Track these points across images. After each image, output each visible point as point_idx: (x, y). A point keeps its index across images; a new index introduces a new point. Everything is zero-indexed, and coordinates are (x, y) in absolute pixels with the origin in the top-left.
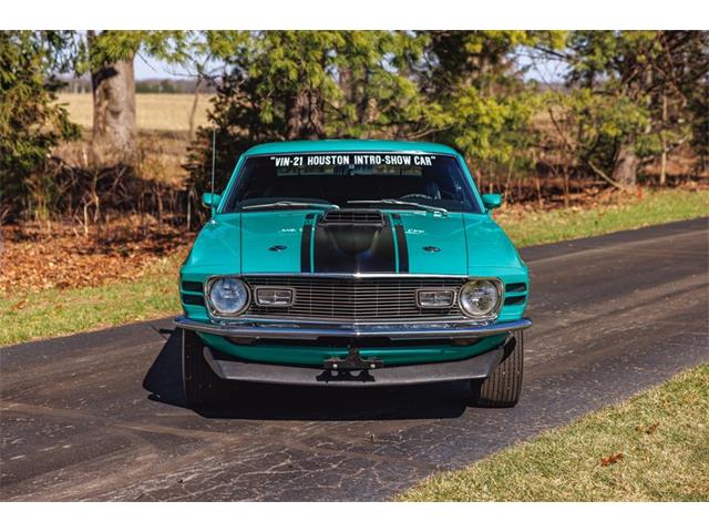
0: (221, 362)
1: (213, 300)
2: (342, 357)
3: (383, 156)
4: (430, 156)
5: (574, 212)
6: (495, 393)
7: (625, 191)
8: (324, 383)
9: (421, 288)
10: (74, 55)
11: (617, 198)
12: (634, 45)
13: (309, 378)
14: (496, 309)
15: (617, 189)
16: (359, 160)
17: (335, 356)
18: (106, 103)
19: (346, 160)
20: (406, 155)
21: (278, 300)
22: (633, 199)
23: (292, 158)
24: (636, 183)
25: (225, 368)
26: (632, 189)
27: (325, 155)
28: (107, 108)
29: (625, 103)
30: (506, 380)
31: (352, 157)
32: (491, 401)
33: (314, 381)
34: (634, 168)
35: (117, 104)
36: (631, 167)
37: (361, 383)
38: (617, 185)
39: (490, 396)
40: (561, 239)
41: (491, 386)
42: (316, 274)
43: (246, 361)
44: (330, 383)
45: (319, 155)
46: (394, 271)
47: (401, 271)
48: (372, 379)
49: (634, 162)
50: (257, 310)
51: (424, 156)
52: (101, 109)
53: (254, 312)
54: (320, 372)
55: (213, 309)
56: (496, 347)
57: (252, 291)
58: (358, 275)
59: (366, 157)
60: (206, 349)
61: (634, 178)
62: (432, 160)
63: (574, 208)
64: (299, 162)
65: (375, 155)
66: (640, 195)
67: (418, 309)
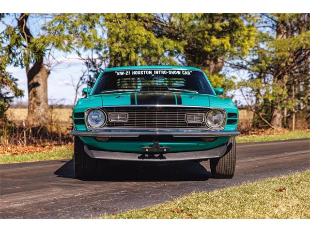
0: (92, 151)
1: (89, 121)
2: (150, 146)
3: (167, 71)
4: (189, 71)
5: (253, 137)
6: (223, 170)
7: (277, 130)
8: (142, 160)
9: (188, 113)
10: (21, 58)
11: (273, 132)
12: (280, 58)
13: (135, 158)
14: (223, 125)
15: (273, 129)
16: (157, 72)
17: (147, 146)
18: (34, 99)
19: (150, 72)
20: (178, 70)
21: (120, 119)
22: (281, 133)
23: (125, 72)
24: (282, 127)
25: (94, 153)
26: (280, 129)
27: (141, 71)
28: (35, 101)
29: (276, 86)
30: (228, 164)
31: (153, 71)
32: (221, 175)
33: (137, 159)
34: (281, 120)
35: (39, 99)
36: (279, 119)
37: (159, 160)
38: (273, 127)
39: (220, 171)
40: (249, 141)
41: (221, 166)
42: (138, 106)
43: (105, 150)
44: (145, 160)
45: (137, 71)
46: (175, 104)
47: (178, 104)
48: (165, 158)
49: (281, 117)
50: (110, 124)
51: (187, 71)
52: (32, 102)
53: (109, 126)
54: (140, 155)
55: (89, 125)
56: (223, 145)
57: (107, 115)
58: (158, 106)
59: (160, 71)
60: (85, 147)
61: (281, 124)
62: (190, 73)
63: (254, 135)
64: (128, 73)
65: (164, 70)
66: (284, 132)
67: (186, 124)
